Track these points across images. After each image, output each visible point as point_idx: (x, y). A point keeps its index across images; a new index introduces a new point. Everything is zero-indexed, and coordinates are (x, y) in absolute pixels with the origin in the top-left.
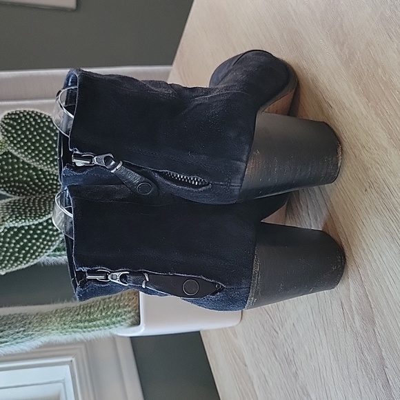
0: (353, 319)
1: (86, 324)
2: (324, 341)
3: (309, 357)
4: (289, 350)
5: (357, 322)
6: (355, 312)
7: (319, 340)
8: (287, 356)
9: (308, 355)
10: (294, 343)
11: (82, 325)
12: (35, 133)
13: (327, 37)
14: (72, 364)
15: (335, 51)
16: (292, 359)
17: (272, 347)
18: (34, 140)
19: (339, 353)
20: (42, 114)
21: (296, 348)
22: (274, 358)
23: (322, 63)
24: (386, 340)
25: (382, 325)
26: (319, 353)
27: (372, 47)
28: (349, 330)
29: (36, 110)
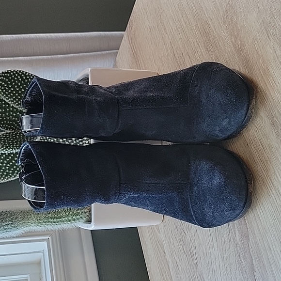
0: (235, 234)
1: (55, 220)
2: (216, 246)
3: (205, 255)
4: (193, 247)
5: (237, 236)
6: (236, 229)
7: (212, 244)
8: (191, 251)
9: (205, 253)
10: (196, 243)
11: (52, 220)
12: (21, 87)
13: (227, 30)
14: (49, 241)
15: (232, 41)
16: (194, 254)
17: (182, 243)
18: (20, 92)
19: (225, 256)
20: (27, 73)
21: (197, 247)
22: (183, 251)
23: (223, 49)
24: (256, 252)
25: (253, 241)
26: (212, 253)
27: (256, 42)
28: (232, 241)
29: (22, 70)
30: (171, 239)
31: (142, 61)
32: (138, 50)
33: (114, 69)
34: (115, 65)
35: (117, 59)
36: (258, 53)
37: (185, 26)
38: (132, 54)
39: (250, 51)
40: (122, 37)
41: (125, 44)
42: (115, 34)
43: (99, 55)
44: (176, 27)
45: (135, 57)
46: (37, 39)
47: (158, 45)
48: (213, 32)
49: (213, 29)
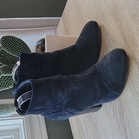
0: (117, 114)
2: (107, 120)
3: (102, 125)
4: (95, 121)
5: (118, 116)
6: (118, 112)
7: (105, 119)
10: (97, 119)
12: (12, 44)
13: (113, 17)
14: (23, 119)
15: (116, 23)
16: (96, 124)
17: (90, 119)
18: (12, 46)
19: (112, 125)
20: (15, 37)
21: (98, 121)
22: (90, 123)
23: (111, 26)
24: (127, 123)
25: (126, 118)
26: (105, 124)
27: (128, 23)
28: (115, 118)
29: (13, 36)
30: (84, 117)
31: (70, 32)
32: (68, 26)
33: (55, 35)
34: (56, 34)
35: (57, 30)
36: (129, 29)
37: (92, 15)
38: (65, 28)
39: (125, 28)
40: (59, 20)
41: (61, 23)
42: (56, 18)
43: (48, 28)
44: (88, 16)
45: (66, 30)
46: (18, 21)
47: (78, 24)
48: (107, 18)
49: (107, 17)
